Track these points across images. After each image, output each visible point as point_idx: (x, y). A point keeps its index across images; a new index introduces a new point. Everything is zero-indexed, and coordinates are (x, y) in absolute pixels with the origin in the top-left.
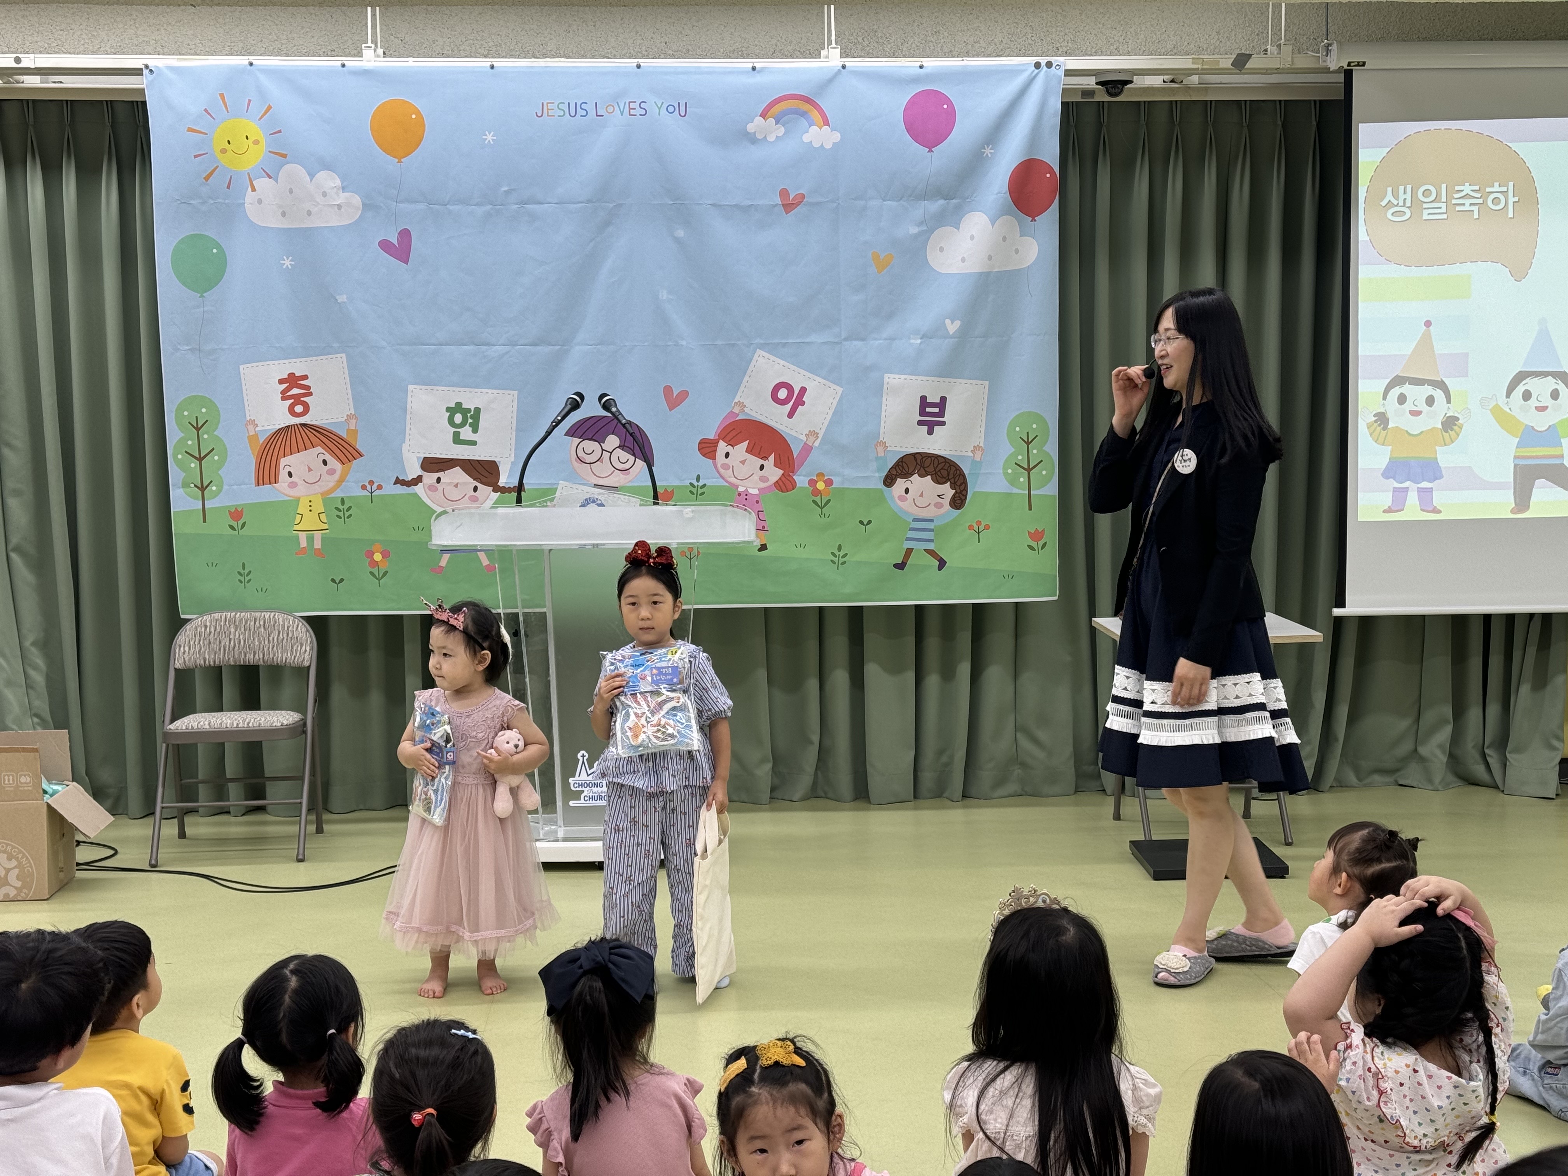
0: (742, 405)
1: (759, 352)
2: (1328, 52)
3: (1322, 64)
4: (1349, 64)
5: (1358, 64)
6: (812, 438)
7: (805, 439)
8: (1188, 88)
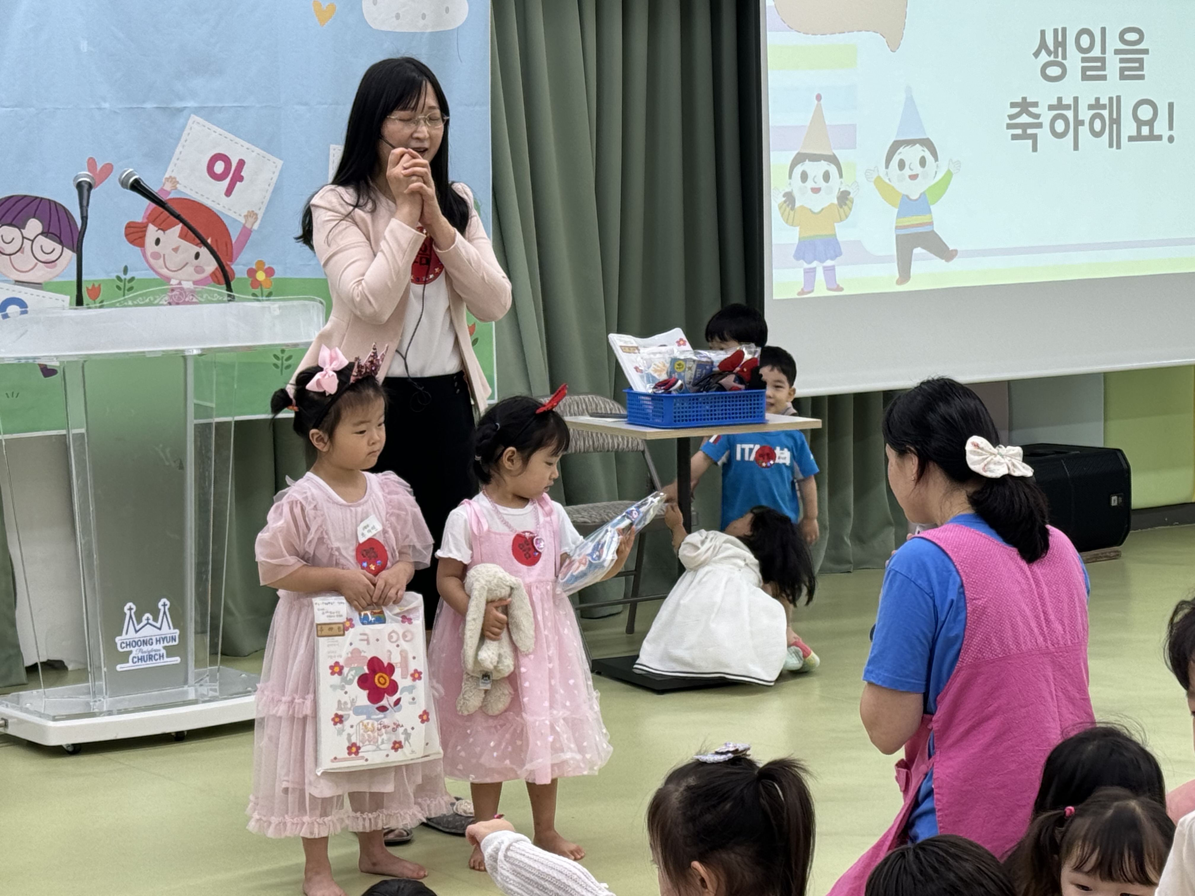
0: (173, 181)
1: (194, 117)
6: (251, 220)
7: (243, 221)
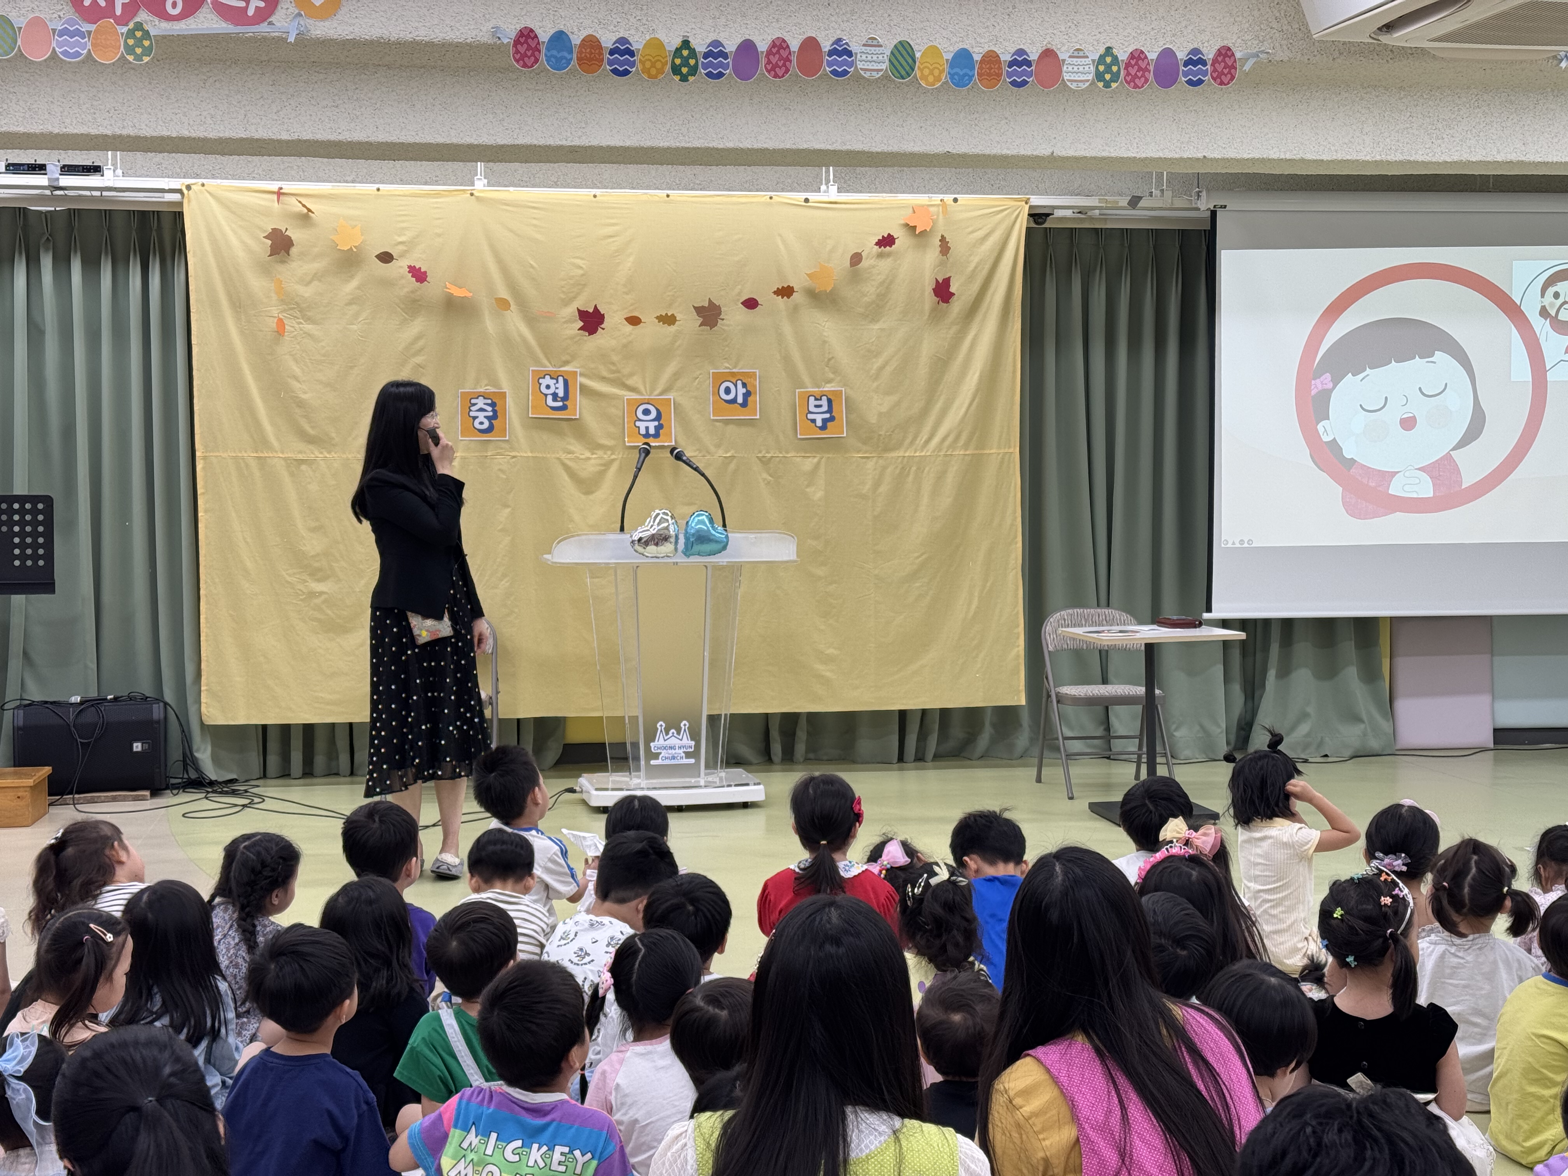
2: (1199, 196)
3: (1194, 206)
4: (1215, 207)
5: (1221, 207)
8: (1092, 219)
